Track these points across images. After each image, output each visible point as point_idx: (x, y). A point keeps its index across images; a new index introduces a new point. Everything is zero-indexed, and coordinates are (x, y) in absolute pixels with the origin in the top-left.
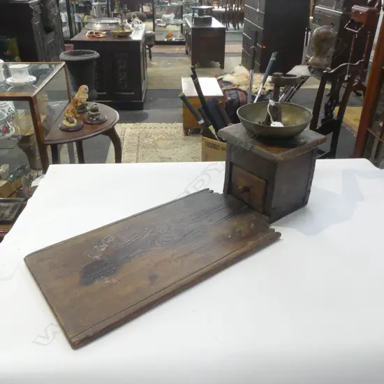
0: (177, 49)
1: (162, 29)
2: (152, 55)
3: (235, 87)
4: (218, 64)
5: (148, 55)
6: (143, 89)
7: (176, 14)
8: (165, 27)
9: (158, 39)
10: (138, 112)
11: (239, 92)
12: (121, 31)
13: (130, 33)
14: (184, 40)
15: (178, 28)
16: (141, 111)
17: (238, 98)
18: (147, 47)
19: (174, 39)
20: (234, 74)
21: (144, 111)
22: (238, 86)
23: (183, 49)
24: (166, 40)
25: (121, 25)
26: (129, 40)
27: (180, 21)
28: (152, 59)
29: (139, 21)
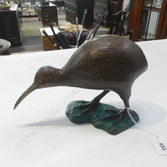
0: (34, 19)
1: (26, 11)
2: (23, 22)
3: (67, 31)
4: (55, 23)
6: (20, 35)
7: (31, 2)
8: (27, 10)
9: (24, 14)
10: (19, 47)
11: (69, 33)
12: (4, 6)
13: (10, 7)
14: (37, 15)
15: (33, 10)
16: (21, 47)
17: (69, 35)
19: (32, 15)
20: (65, 25)
21: (22, 47)
22: (68, 30)
23: (37, 19)
24: (28, 15)
25: (4, 3)
26: (9, 11)
27: (34, 5)
28: (23, 23)
29: (14, 3)
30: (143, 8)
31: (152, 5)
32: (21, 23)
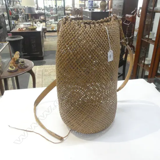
2: (46, 36)
5: (44, 37)
6: (43, 50)
7: (55, 20)
8: (50, 25)
9: (48, 30)
10: (41, 61)
12: (32, 27)
13: (36, 28)
15: (56, 25)
18: (43, 33)
19: (54, 30)
21: (44, 60)
24: (51, 30)
25: (32, 25)
26: (36, 31)
27: (57, 22)
28: (46, 38)
29: (40, 23)
30: (142, 39)
31: (149, 37)
32: (44, 38)
